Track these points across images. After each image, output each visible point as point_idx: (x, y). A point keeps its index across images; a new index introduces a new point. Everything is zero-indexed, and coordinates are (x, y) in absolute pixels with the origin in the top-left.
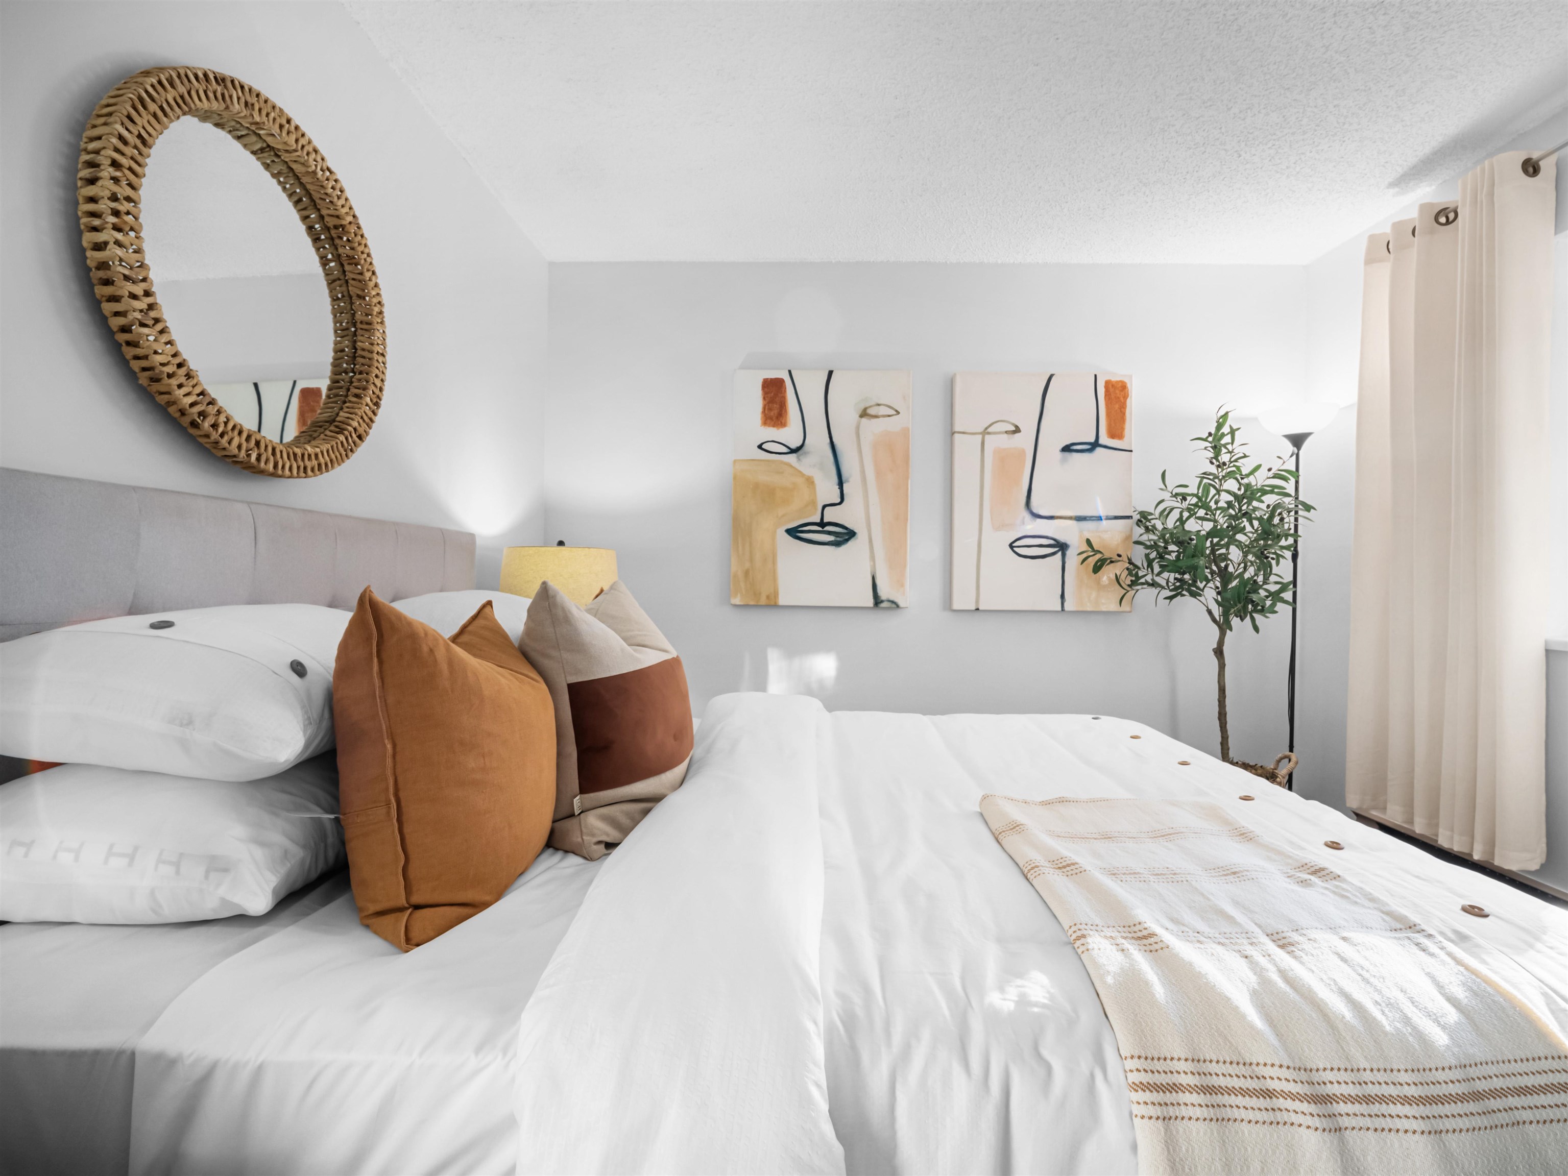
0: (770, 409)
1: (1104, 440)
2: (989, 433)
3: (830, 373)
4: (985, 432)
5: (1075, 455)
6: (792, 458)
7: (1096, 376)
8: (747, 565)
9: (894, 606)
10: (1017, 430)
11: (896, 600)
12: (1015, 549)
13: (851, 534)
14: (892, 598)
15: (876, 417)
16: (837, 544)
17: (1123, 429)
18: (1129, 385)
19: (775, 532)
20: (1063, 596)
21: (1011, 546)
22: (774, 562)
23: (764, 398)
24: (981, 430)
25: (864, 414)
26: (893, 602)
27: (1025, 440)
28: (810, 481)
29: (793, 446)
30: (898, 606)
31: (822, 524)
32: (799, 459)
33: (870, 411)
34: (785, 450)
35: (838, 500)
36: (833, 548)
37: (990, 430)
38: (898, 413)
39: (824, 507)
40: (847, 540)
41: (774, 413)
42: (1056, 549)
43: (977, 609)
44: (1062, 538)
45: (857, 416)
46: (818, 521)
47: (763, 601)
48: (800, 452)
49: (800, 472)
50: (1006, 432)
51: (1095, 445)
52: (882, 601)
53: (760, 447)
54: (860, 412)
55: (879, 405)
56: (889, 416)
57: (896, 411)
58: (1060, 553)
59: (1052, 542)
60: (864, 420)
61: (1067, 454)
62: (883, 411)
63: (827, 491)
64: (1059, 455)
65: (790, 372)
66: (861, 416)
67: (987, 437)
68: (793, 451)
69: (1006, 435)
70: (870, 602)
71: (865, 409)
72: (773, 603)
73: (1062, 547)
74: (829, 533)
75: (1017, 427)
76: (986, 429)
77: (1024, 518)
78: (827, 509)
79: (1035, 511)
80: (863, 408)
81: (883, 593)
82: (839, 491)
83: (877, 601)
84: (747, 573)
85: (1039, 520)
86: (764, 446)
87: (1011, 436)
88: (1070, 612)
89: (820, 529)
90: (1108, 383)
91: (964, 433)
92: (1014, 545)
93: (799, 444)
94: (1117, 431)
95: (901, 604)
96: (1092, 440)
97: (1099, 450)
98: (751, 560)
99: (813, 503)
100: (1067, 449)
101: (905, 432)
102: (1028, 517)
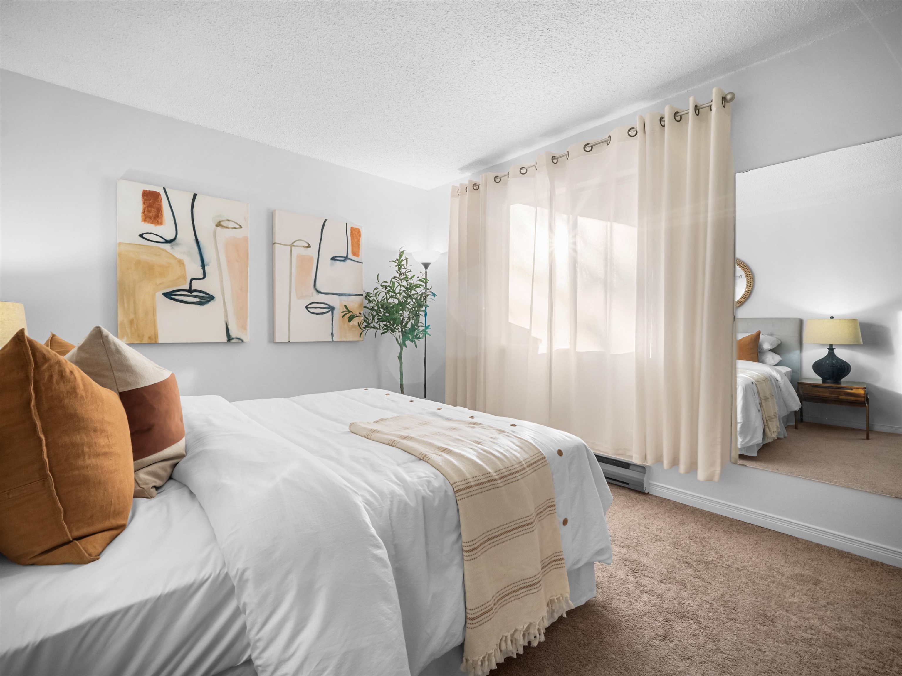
0: (149, 212)
1: (350, 256)
2: (294, 246)
3: (195, 196)
4: (292, 245)
5: (337, 262)
6: (167, 246)
7: (346, 224)
8: (132, 316)
9: (240, 341)
10: (309, 246)
11: (241, 338)
12: (308, 309)
13: (210, 298)
14: (238, 337)
15: (227, 227)
16: (201, 304)
17: (358, 252)
18: (361, 231)
19: (155, 294)
20: (332, 334)
21: (306, 307)
22: (154, 314)
23: (144, 203)
24: (290, 244)
25: (219, 225)
26: (239, 339)
27: (313, 252)
28: (181, 263)
29: (168, 238)
30: (242, 341)
31: (190, 290)
32: (172, 246)
33: (222, 223)
34: (162, 240)
35: (202, 276)
36: (198, 306)
37: (294, 244)
38: (241, 227)
39: (192, 280)
40: (208, 302)
41: (153, 214)
42: (329, 310)
43: (289, 342)
44: (331, 304)
45: (214, 225)
46: (188, 288)
47: (146, 340)
48: (173, 243)
49: (173, 256)
50: (303, 246)
51: (346, 258)
52: (233, 339)
53: (141, 236)
54: (216, 223)
55: (229, 220)
56: (235, 228)
57: (240, 226)
58: (330, 312)
59: (326, 306)
60: (219, 228)
61: (333, 261)
62: (231, 224)
63: (195, 270)
64: (330, 261)
65: (164, 189)
66: (217, 226)
67: (293, 248)
68: (167, 242)
69: (303, 248)
70: (225, 339)
71: (220, 222)
72: (154, 342)
73: (332, 309)
74: (196, 297)
75: (309, 244)
76: (293, 243)
77: (313, 293)
78: (194, 281)
79: (318, 289)
80: (218, 221)
81: (233, 334)
82: (202, 271)
83: (229, 338)
84: (131, 322)
85: (320, 294)
86: (144, 236)
87: (306, 249)
88: (336, 342)
89: (189, 294)
90: (352, 228)
91: (280, 244)
92: (308, 307)
93: (173, 237)
94: (355, 254)
95: (245, 340)
96: (345, 256)
97: (348, 261)
98: (135, 312)
99: (184, 277)
100: (333, 259)
101: (246, 239)
102: (315, 292)
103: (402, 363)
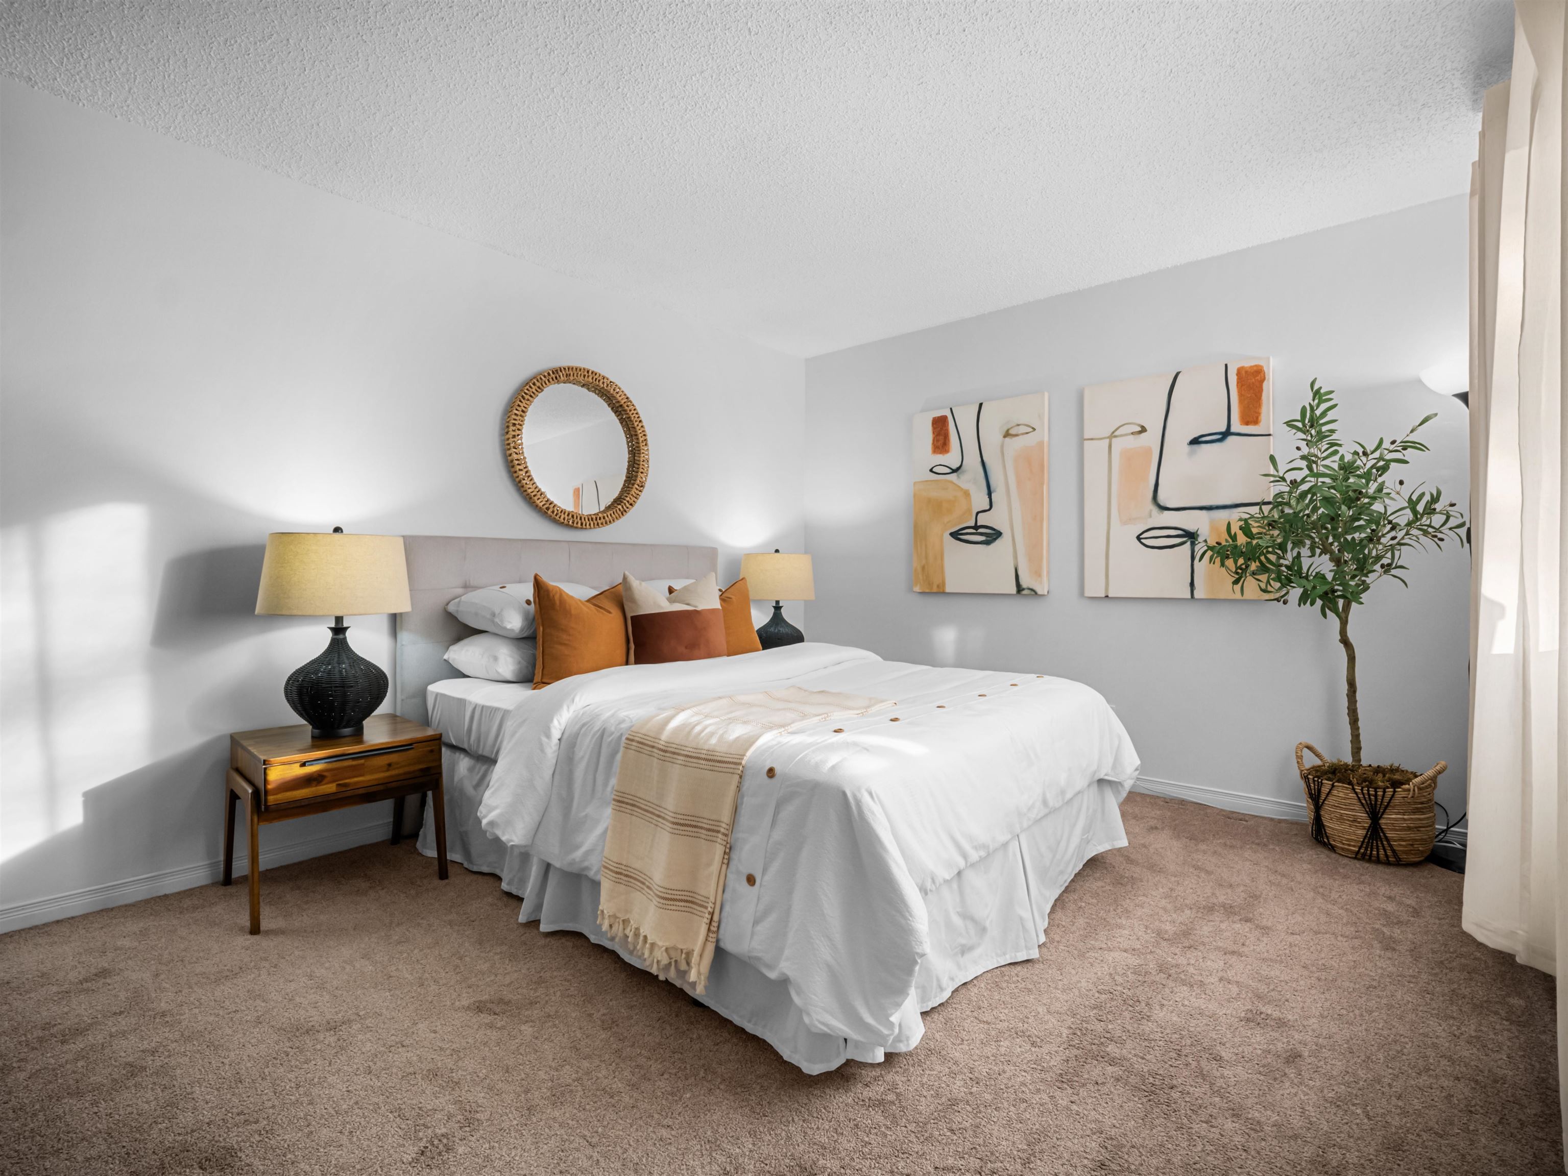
0: (938, 441)
1: (1236, 427)
2: (1116, 437)
3: (981, 405)
4: (1113, 436)
5: (1204, 446)
6: (953, 477)
7: (1226, 365)
8: (924, 562)
9: (1033, 593)
10: (1143, 430)
11: (1034, 588)
12: (1143, 541)
13: (997, 534)
14: (1031, 587)
15: (1016, 435)
16: (986, 543)
17: (1258, 414)
18: (1265, 369)
19: (942, 535)
20: (1192, 584)
21: (1139, 538)
22: (942, 559)
23: (933, 433)
24: (1108, 434)
25: (1007, 435)
26: (1032, 590)
27: (1152, 439)
28: (967, 494)
29: (954, 467)
30: (1036, 593)
31: (976, 527)
32: (958, 477)
33: (1011, 432)
34: (948, 471)
35: (988, 507)
36: (984, 546)
37: (1116, 433)
38: (1034, 429)
39: (978, 513)
40: (995, 539)
41: (941, 442)
42: (1185, 539)
43: (1107, 596)
44: (1191, 528)
45: (1002, 437)
46: (973, 524)
47: (935, 589)
48: (960, 471)
49: (959, 487)
50: (1132, 433)
51: (1226, 434)
52: (1023, 589)
53: (931, 470)
54: (1004, 433)
55: (1018, 425)
56: (1027, 433)
57: (1033, 428)
58: (1189, 543)
59: (1180, 532)
60: (1007, 439)
61: (1195, 447)
62: (1023, 429)
63: (979, 500)
64: (1186, 448)
65: (951, 409)
66: (1005, 437)
67: (1114, 440)
68: (954, 471)
69: (1132, 436)
70: (1013, 590)
71: (1008, 430)
72: (941, 591)
73: (1191, 536)
74: (981, 534)
75: (1143, 427)
76: (1113, 432)
77: (1151, 511)
78: (980, 515)
79: (1162, 504)
80: (1006, 429)
81: (1024, 583)
82: (988, 500)
83: (1020, 589)
84: (923, 568)
85: (1166, 512)
86: (934, 470)
87: (1137, 436)
88: (1197, 599)
89: (974, 531)
90: (1239, 372)
91: (1092, 439)
92: (1142, 536)
93: (958, 465)
94: (1250, 420)
95: (1039, 592)
96: (1224, 429)
97: (1231, 439)
98: (926, 557)
99: (969, 510)
100: (1195, 441)
101: (1041, 444)
102: (1155, 510)
103: (1354, 657)
